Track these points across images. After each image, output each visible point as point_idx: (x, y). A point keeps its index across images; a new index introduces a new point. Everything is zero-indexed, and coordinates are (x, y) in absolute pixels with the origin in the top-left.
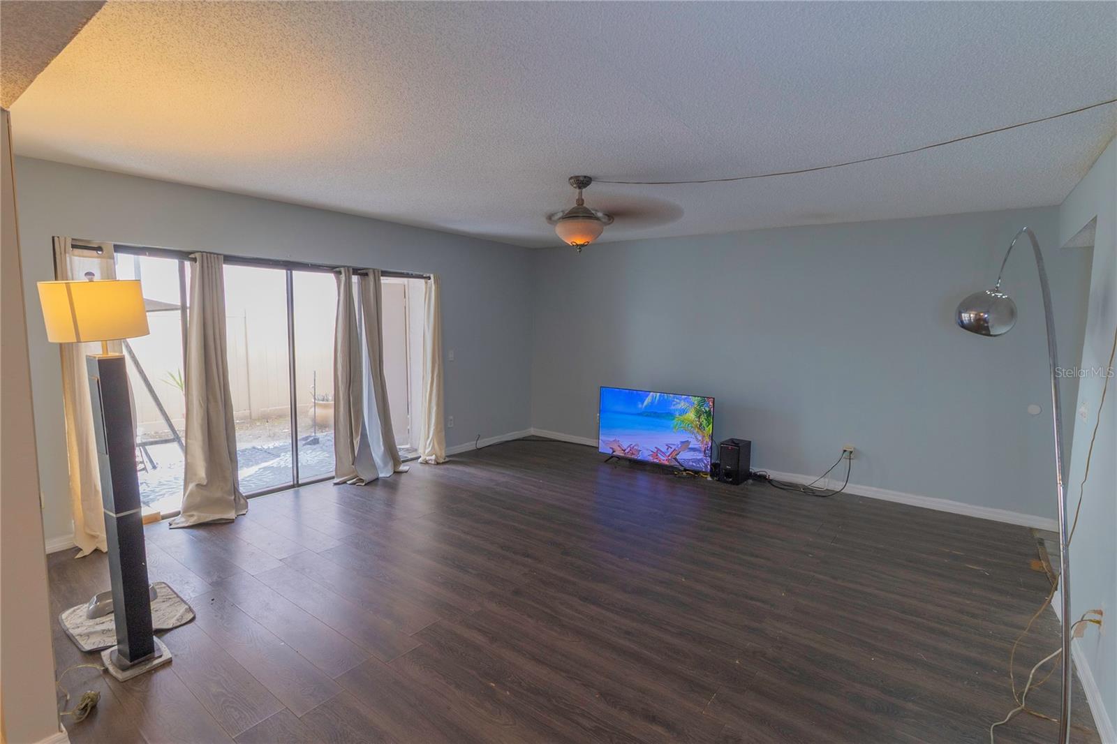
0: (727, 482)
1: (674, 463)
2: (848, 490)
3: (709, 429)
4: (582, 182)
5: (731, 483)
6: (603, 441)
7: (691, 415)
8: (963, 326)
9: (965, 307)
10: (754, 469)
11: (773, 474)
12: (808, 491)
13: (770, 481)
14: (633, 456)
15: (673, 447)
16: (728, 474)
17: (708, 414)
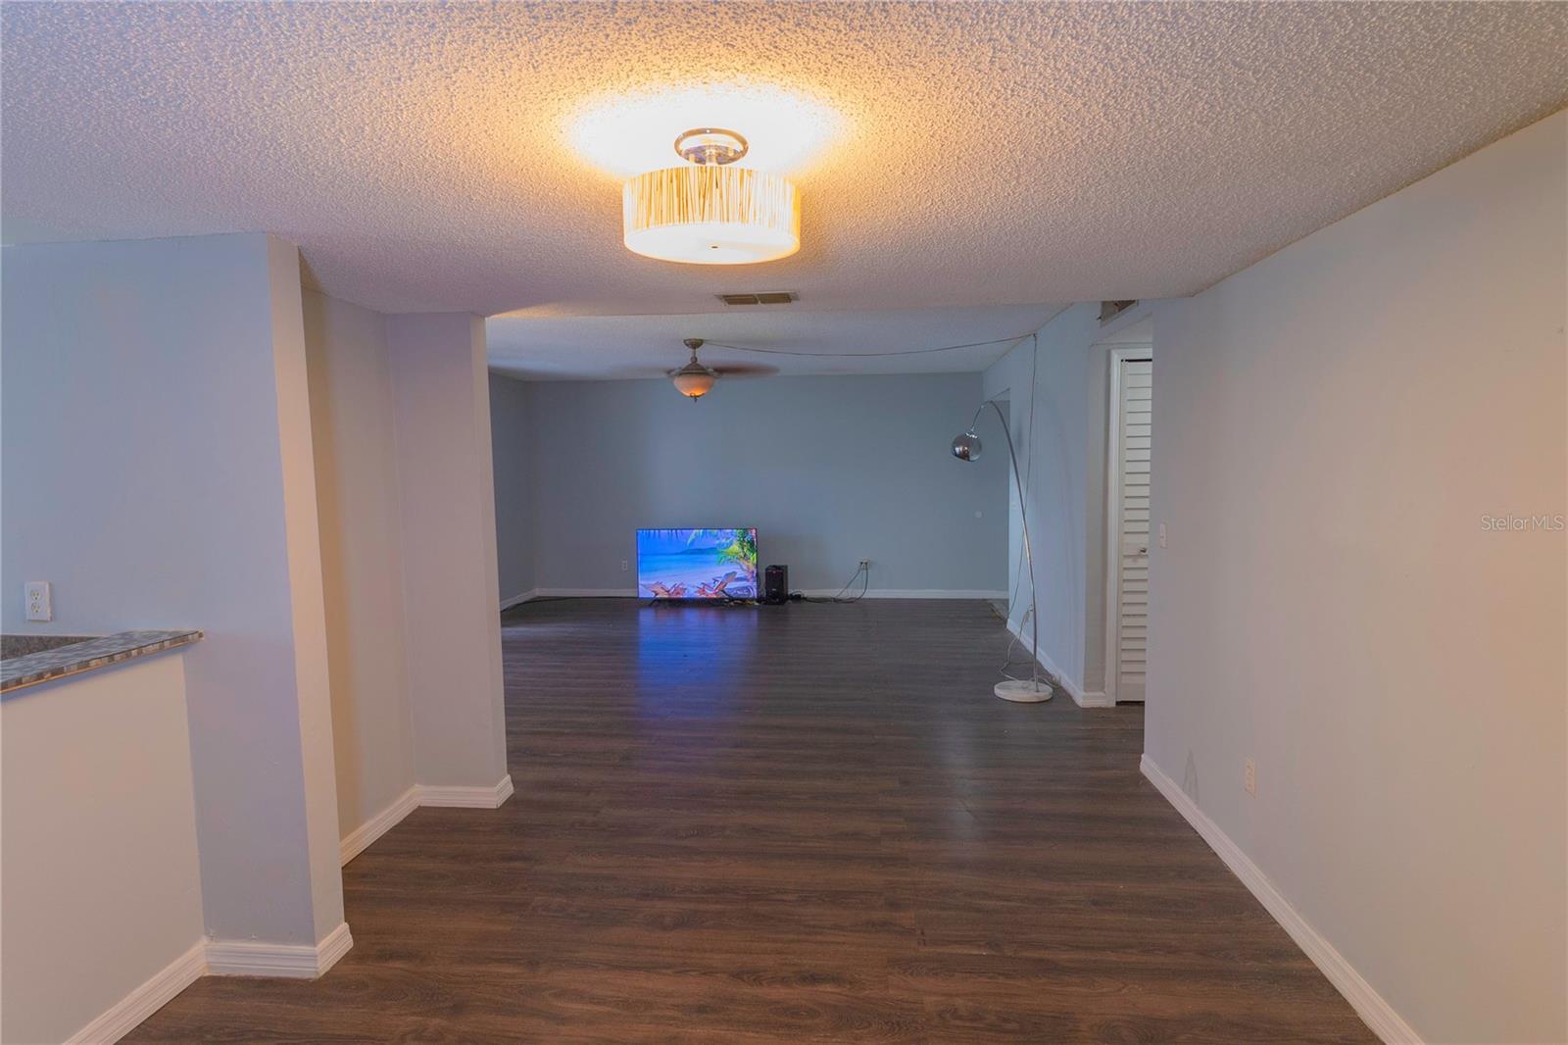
0: (774, 604)
1: (722, 595)
2: (866, 596)
3: (753, 557)
5: (778, 604)
6: (644, 586)
7: (735, 548)
8: (956, 455)
9: (957, 443)
10: (791, 591)
11: (806, 593)
12: (836, 601)
13: (805, 599)
14: (678, 596)
15: (720, 580)
16: (774, 596)
17: (751, 543)
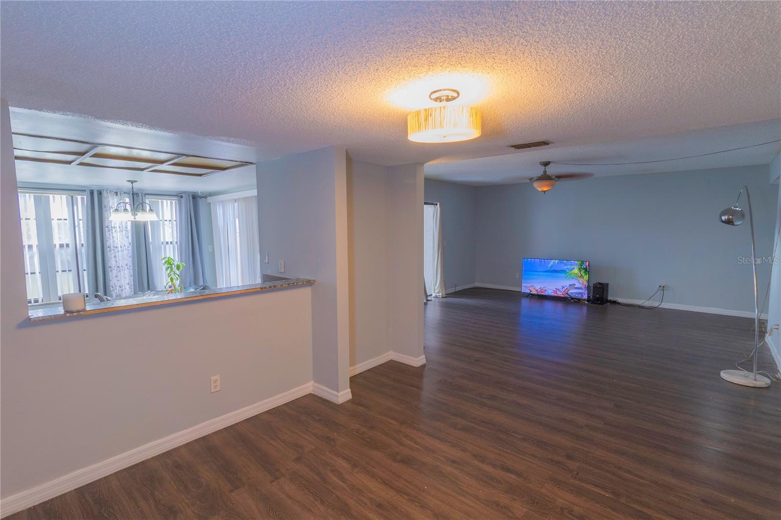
0: (597, 304)
1: (567, 296)
2: (661, 306)
3: (586, 277)
4: (546, 164)
5: (600, 304)
6: (524, 286)
7: (576, 271)
8: (722, 222)
9: (723, 214)
10: (610, 298)
11: (620, 300)
12: (639, 307)
13: (619, 303)
14: (542, 293)
15: (566, 288)
16: (597, 299)
17: (586, 269)
